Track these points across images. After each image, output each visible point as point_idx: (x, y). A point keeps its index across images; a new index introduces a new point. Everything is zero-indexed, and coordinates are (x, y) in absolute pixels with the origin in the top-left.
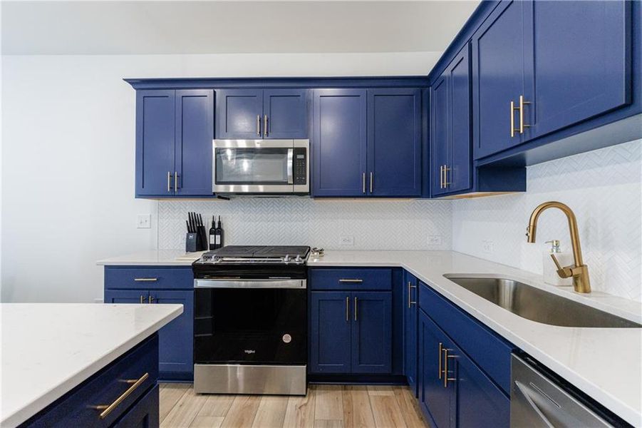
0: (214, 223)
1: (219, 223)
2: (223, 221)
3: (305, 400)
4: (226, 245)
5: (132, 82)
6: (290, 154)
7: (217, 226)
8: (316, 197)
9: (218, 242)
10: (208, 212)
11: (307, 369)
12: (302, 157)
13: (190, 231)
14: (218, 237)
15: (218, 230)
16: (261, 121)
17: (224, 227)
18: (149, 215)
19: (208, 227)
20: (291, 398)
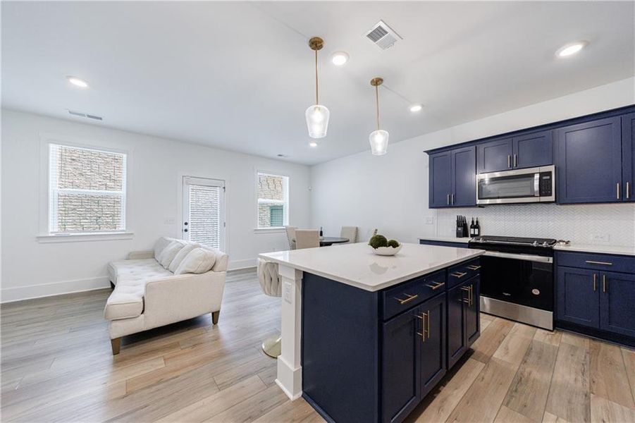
0: (473, 222)
1: (477, 222)
2: (480, 221)
3: (553, 333)
4: (482, 235)
5: (428, 152)
6: (537, 176)
7: (475, 224)
8: (561, 204)
9: (477, 233)
10: (469, 215)
11: (553, 314)
12: (548, 177)
13: (458, 226)
14: (477, 230)
15: (476, 226)
16: (511, 158)
17: (480, 224)
18: (431, 217)
19: (469, 224)
20: (539, 329)
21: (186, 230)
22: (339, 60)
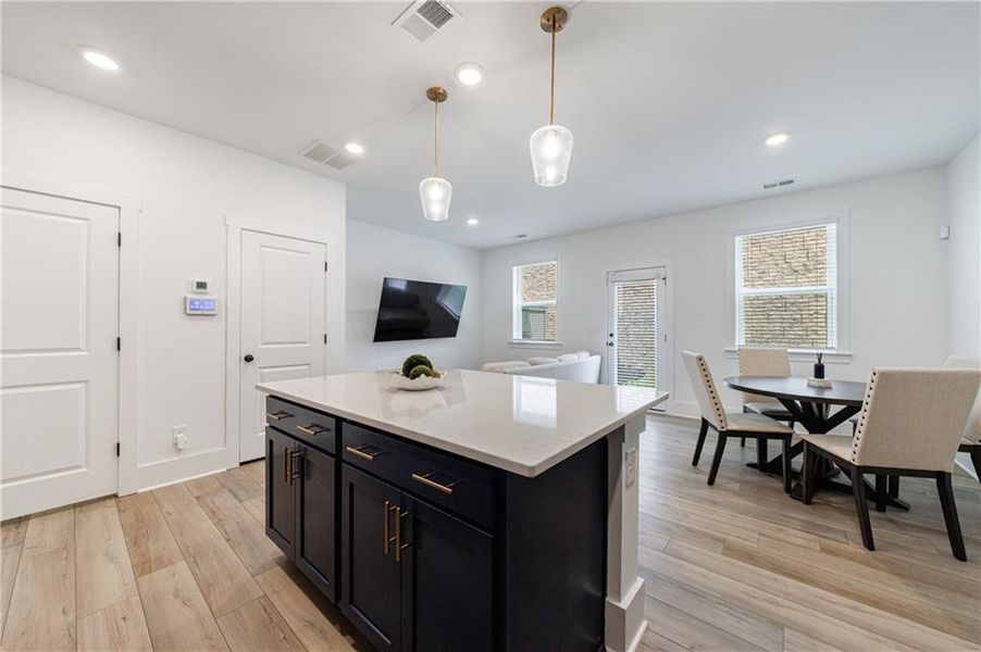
21: (611, 344)
22: (470, 77)
